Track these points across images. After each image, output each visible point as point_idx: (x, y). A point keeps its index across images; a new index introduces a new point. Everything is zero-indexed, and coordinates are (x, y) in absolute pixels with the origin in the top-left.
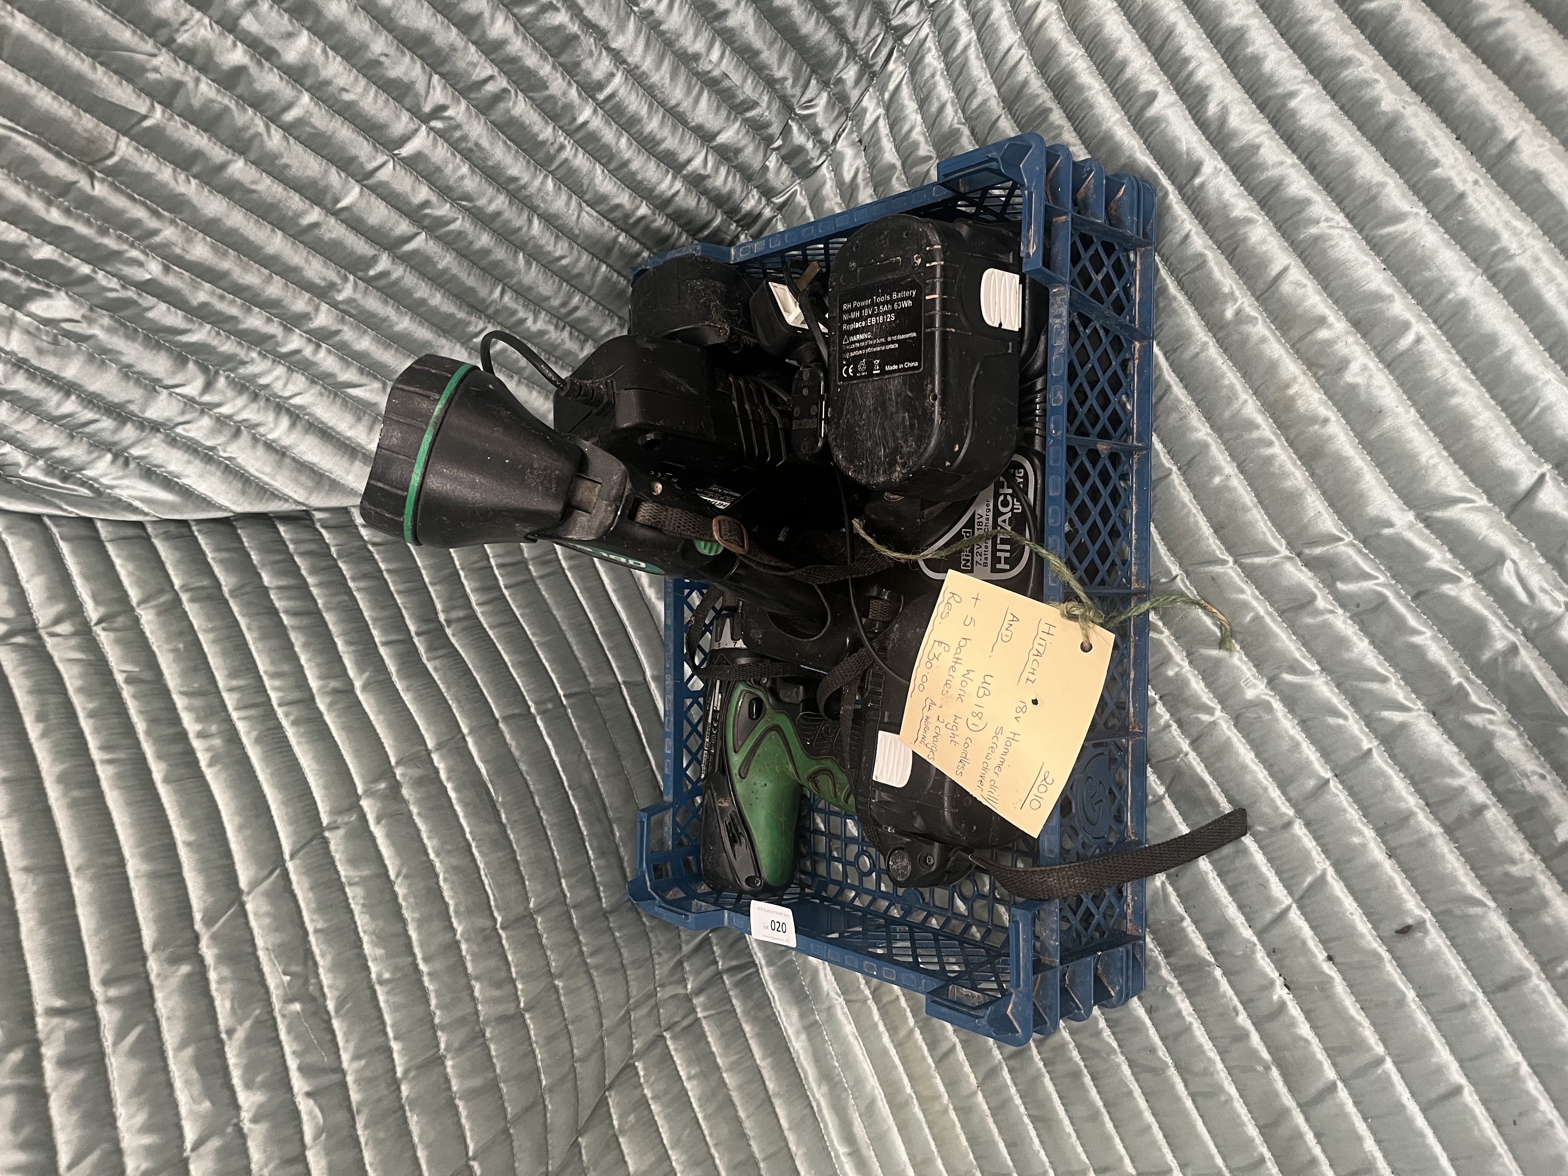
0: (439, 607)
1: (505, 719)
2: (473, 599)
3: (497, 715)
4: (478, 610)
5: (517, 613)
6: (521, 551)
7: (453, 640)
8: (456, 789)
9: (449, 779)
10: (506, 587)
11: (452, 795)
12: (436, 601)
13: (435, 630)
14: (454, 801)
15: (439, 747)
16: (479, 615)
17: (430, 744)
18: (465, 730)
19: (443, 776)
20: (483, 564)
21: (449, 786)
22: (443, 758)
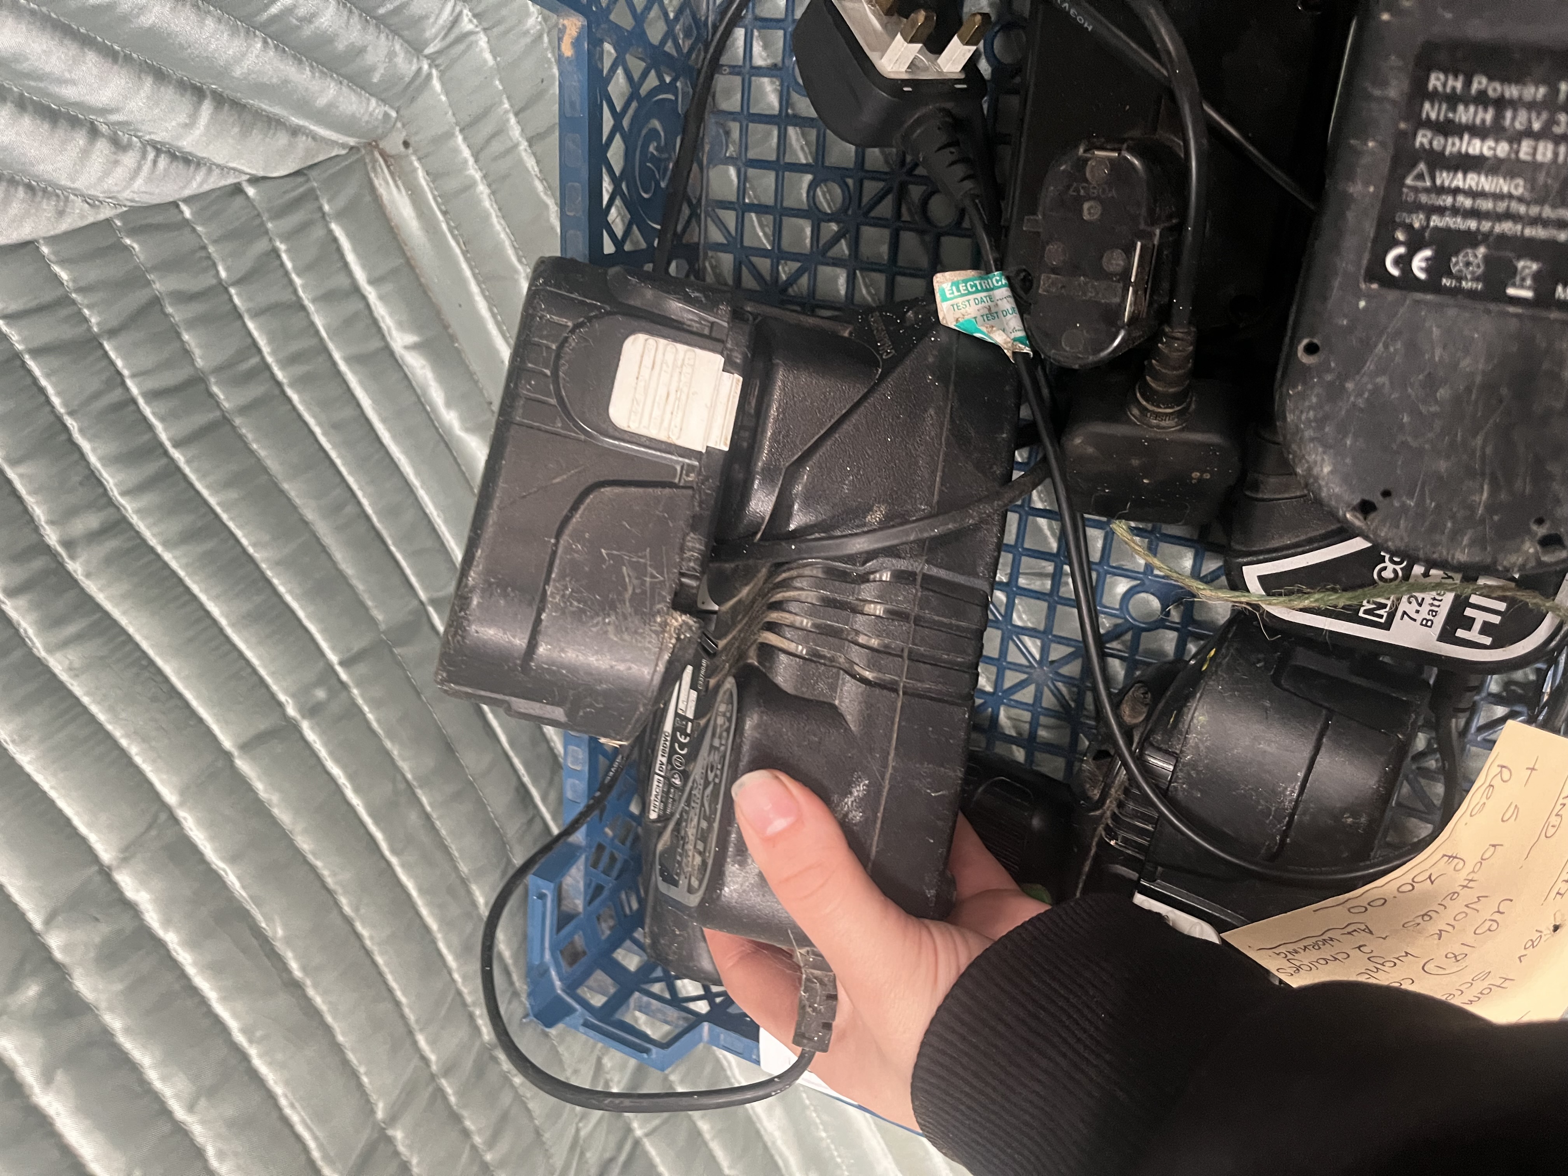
0: (39, 513)
1: (245, 747)
2: (111, 480)
3: (227, 744)
4: (129, 507)
5: (213, 501)
6: (187, 353)
7: (92, 587)
8: (192, 944)
9: (167, 923)
10: (177, 445)
11: (185, 958)
12: (30, 500)
13: (46, 573)
14: (191, 970)
15: (127, 855)
16: (135, 519)
17: (106, 854)
18: (170, 797)
19: (152, 918)
20: (116, 395)
21: (171, 938)
22: (143, 881)
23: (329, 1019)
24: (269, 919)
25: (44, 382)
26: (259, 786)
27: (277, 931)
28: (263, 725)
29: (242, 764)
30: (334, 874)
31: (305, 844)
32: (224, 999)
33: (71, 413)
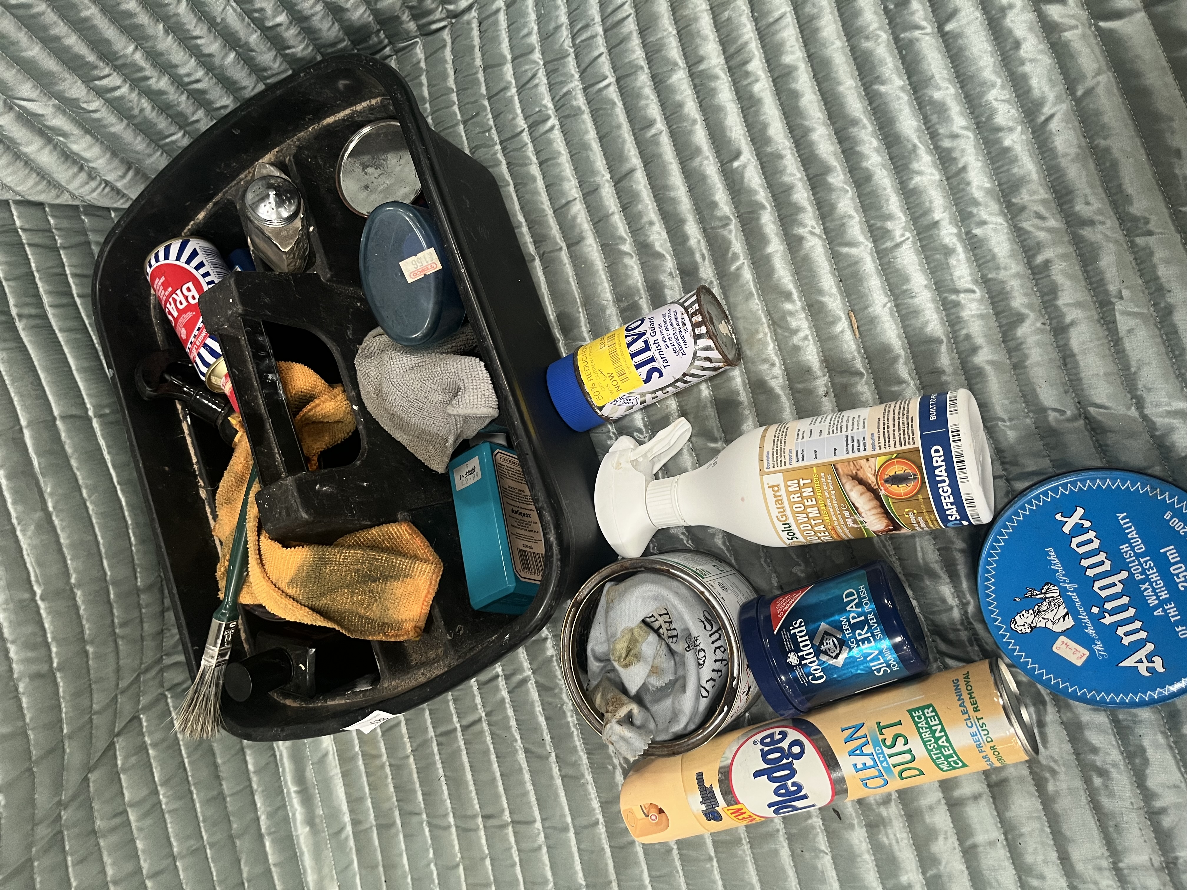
23: (59, 531)
24: (46, 485)
25: (30, 257)
26: (63, 435)
27: (48, 490)
28: (74, 411)
29: (59, 423)
30: (83, 479)
31: (74, 463)
32: (14, 503)
33: (38, 271)
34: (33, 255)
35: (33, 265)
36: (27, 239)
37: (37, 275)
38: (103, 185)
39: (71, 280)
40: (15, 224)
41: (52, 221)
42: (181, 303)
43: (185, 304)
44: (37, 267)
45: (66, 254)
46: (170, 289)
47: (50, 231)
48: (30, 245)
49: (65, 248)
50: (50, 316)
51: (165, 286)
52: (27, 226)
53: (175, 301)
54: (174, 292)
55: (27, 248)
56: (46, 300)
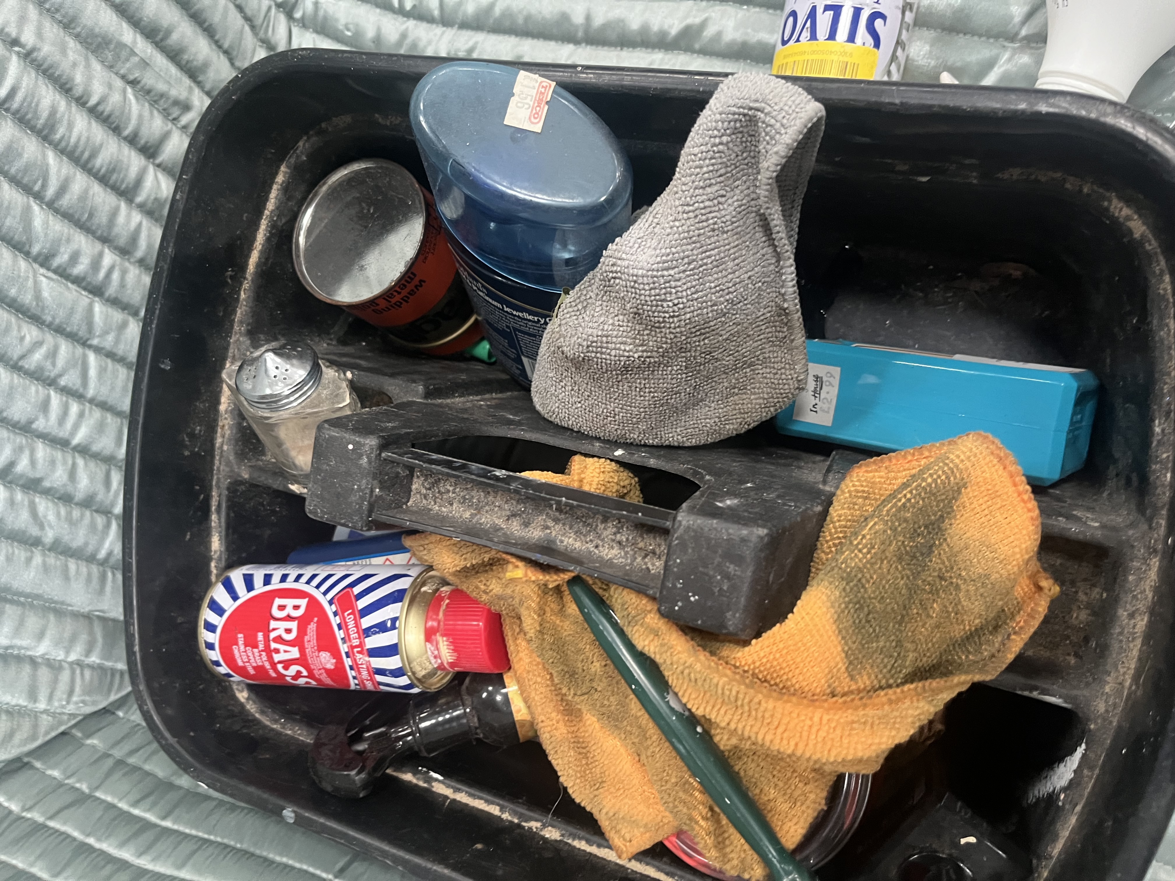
34: (65, 823)
35: (76, 834)
36: (43, 814)
37: (91, 841)
38: (78, 671)
39: (136, 812)
40: (10, 812)
41: (55, 773)
42: (288, 631)
43: (293, 625)
44: (83, 832)
45: (106, 792)
46: (260, 636)
47: (61, 785)
48: (51, 818)
49: (97, 788)
50: (150, 867)
51: (251, 643)
52: (29, 804)
53: (279, 639)
54: (267, 631)
55: (51, 824)
56: (126, 854)
